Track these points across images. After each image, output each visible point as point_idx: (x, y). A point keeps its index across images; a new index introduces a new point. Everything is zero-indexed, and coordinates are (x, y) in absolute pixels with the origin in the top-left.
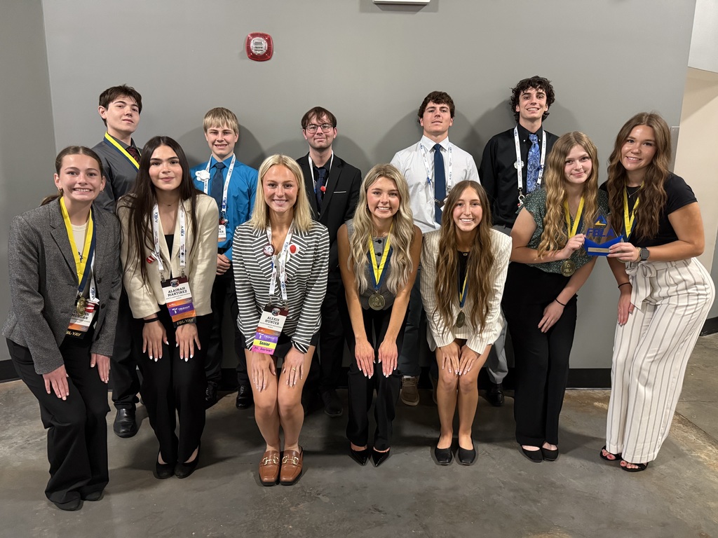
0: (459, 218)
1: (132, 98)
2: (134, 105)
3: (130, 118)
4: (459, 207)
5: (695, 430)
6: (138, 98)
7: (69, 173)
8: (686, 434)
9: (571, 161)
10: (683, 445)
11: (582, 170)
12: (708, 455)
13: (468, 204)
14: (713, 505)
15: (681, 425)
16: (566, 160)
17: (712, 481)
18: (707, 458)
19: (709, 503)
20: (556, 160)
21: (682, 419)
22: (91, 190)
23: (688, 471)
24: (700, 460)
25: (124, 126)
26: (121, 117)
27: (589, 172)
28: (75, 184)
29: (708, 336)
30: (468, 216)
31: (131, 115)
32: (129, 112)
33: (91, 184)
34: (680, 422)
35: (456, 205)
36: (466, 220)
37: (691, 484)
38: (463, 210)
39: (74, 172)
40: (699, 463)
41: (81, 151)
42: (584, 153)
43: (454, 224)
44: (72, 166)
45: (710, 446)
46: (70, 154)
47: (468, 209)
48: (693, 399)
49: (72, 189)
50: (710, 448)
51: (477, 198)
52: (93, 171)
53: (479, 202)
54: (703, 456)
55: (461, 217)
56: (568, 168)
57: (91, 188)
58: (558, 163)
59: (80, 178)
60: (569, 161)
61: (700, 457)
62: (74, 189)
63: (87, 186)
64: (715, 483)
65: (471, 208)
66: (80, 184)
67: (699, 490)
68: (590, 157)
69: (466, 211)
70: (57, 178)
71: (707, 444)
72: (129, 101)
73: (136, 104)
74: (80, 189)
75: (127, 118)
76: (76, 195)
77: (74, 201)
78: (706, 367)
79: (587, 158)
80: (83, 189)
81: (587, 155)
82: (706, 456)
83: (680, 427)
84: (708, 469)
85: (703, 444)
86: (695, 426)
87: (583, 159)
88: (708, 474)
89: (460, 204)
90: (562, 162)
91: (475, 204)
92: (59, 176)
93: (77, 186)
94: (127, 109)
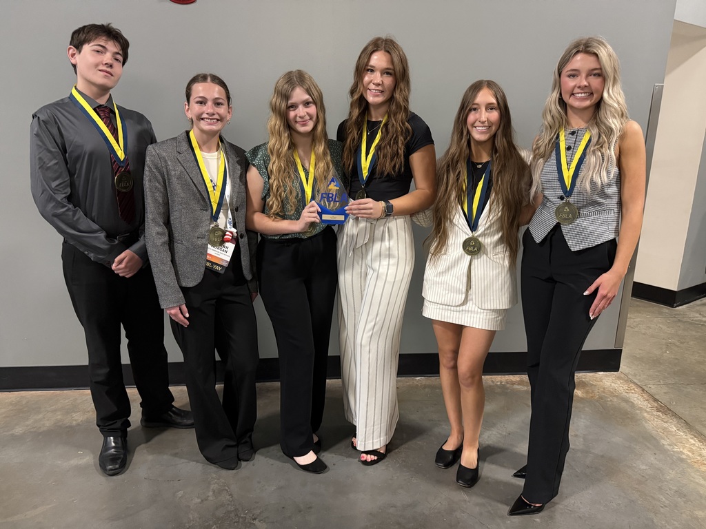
0: (473, 125)
1: (117, 44)
2: (118, 53)
3: (109, 70)
4: (473, 112)
5: (675, 420)
6: (124, 45)
7: (197, 103)
8: (666, 425)
9: (294, 106)
10: (664, 439)
11: (307, 117)
12: (691, 450)
13: (484, 109)
14: (700, 514)
15: (660, 413)
16: (289, 105)
17: (698, 484)
18: (690, 454)
19: (696, 513)
20: (278, 104)
21: (661, 406)
22: (218, 120)
23: (671, 471)
24: (684, 457)
25: (99, 78)
26: (97, 65)
27: (314, 119)
28: (202, 114)
29: (680, 307)
30: (483, 123)
31: (111, 66)
32: (109, 61)
33: (218, 114)
34: (658, 410)
35: (470, 110)
36: (481, 128)
37: (675, 488)
38: (477, 115)
39: (203, 102)
40: (682, 460)
41: (209, 79)
42: (307, 97)
43: (469, 133)
44: (201, 95)
45: (692, 438)
46: (198, 82)
47: (484, 115)
48: (670, 382)
49: (200, 118)
50: (693, 442)
51: (494, 101)
52: (220, 101)
53: (496, 105)
54: (685, 451)
55: (475, 125)
56: (292, 114)
57: (218, 118)
58: (280, 108)
59: (209, 108)
60: (292, 106)
61: (682, 453)
62: (203, 119)
63: (214, 117)
64: (701, 485)
65: (487, 114)
66: (207, 114)
67: (685, 496)
68: (315, 103)
69: (481, 117)
70: (187, 107)
71: (689, 436)
72: (112, 47)
73: (121, 52)
74: (208, 119)
75: (104, 68)
76: (204, 125)
77: (202, 131)
78: (682, 343)
79: (311, 103)
80: (211, 119)
81: (311, 100)
82: (689, 451)
83: (659, 416)
84: (692, 467)
85: (684, 437)
86: (675, 415)
87: (306, 104)
88: (693, 474)
89: (475, 109)
90: (283, 105)
91: (492, 109)
92: (189, 105)
93: (205, 116)
94: (107, 58)
